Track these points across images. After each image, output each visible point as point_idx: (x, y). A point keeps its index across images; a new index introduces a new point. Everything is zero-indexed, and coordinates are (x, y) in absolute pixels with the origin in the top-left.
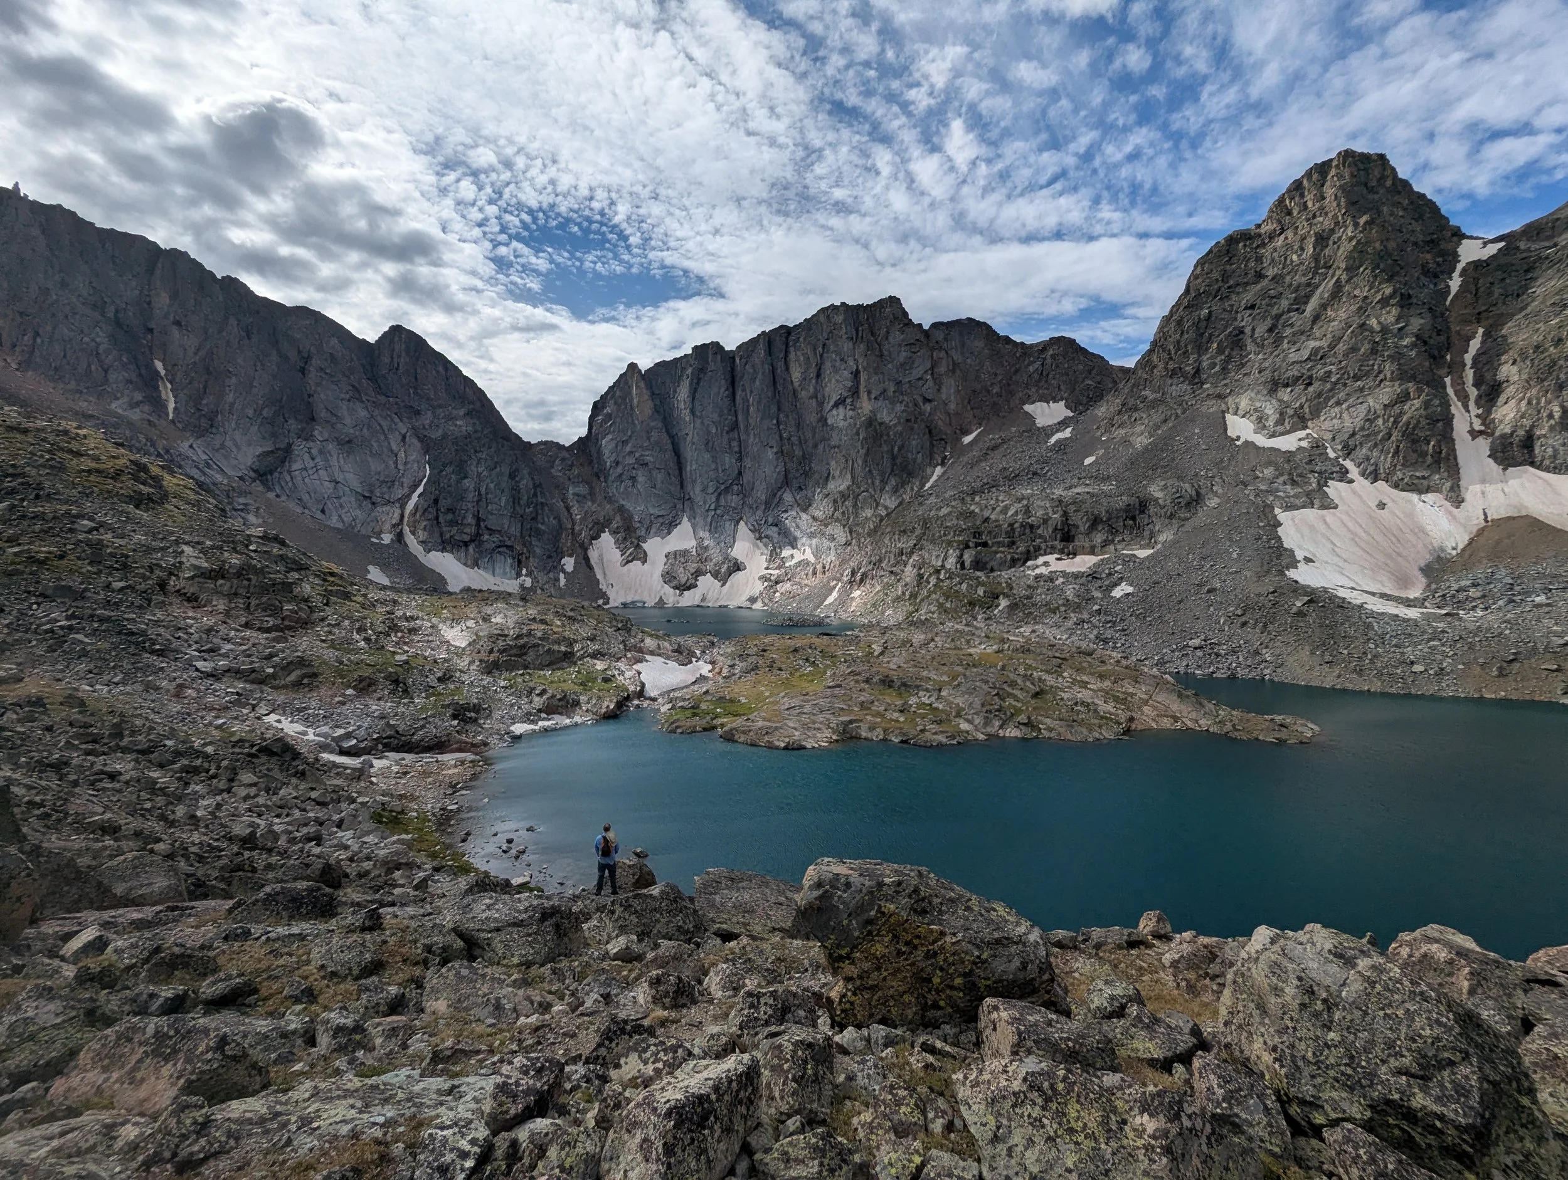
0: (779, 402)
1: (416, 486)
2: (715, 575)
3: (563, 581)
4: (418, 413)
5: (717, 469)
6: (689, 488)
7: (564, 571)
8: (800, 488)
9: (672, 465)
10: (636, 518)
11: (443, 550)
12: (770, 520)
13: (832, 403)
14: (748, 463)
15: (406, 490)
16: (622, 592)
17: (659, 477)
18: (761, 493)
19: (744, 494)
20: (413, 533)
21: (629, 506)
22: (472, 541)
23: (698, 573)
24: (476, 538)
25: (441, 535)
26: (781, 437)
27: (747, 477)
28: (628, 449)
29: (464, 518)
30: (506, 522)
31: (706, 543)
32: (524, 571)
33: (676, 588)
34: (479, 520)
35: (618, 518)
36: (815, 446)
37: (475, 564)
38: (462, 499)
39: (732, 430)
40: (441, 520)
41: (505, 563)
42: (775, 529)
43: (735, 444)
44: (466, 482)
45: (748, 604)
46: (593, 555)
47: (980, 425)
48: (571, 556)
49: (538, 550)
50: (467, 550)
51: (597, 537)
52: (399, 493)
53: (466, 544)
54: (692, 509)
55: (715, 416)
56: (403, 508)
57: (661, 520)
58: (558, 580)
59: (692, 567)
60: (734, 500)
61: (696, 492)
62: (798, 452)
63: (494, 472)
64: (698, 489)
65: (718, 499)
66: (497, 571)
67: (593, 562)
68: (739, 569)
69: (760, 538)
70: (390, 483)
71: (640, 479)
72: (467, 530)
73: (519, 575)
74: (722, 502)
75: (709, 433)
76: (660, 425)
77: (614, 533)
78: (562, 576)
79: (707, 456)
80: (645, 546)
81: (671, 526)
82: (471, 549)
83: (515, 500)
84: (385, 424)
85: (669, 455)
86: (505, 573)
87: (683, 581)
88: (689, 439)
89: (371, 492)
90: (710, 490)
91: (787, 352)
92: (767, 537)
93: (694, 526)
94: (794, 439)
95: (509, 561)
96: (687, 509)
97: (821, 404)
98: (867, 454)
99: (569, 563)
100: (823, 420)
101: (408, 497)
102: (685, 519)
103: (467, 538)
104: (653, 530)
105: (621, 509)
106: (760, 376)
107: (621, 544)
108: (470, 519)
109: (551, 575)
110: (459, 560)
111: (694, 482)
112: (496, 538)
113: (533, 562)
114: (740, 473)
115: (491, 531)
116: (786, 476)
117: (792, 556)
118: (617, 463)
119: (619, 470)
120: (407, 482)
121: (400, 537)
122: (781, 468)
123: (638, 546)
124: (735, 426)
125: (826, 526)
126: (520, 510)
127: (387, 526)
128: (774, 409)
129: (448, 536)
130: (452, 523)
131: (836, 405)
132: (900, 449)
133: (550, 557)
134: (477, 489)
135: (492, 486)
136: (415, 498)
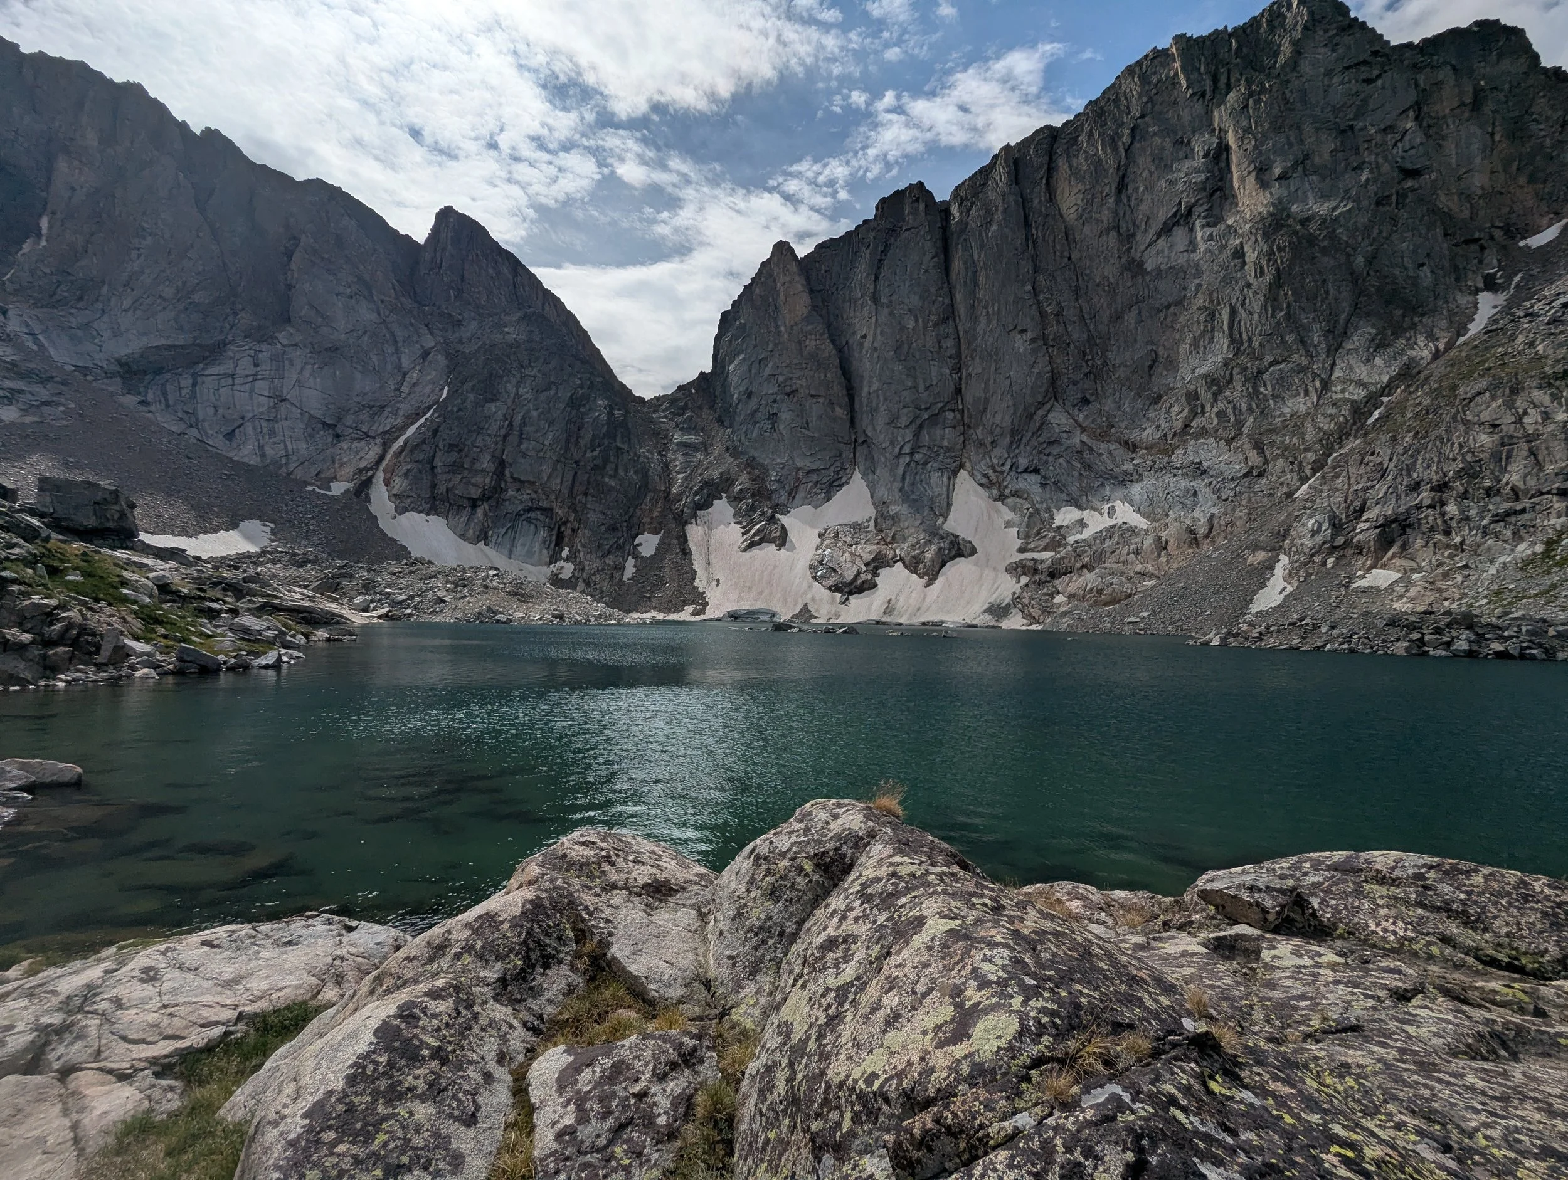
0: (1034, 258)
1: (418, 416)
2: (913, 565)
3: (630, 570)
4: (459, 323)
5: (915, 387)
6: (864, 421)
7: (636, 555)
8: (1085, 401)
9: (838, 390)
10: (773, 475)
11: (432, 510)
12: (1023, 462)
13: (1156, 227)
14: (974, 367)
15: (400, 420)
16: (734, 596)
17: (815, 409)
18: (1001, 415)
19: (965, 426)
20: (387, 483)
21: (764, 458)
22: (484, 498)
23: (878, 563)
24: (493, 495)
25: (434, 486)
26: (1043, 315)
27: (973, 392)
28: (767, 372)
29: (475, 460)
30: (546, 470)
31: (894, 509)
32: (565, 553)
33: (834, 588)
34: (502, 464)
35: (744, 477)
36: (1117, 318)
37: (483, 537)
38: (480, 430)
39: (945, 321)
40: (438, 462)
41: (536, 538)
42: (1034, 478)
43: (949, 343)
44: (492, 407)
45: (988, 619)
46: (695, 533)
47: (1558, 215)
48: (655, 532)
49: (593, 517)
50: (473, 513)
51: (706, 505)
52: (387, 423)
53: (474, 504)
54: (870, 457)
55: (915, 300)
56: (386, 446)
57: (814, 477)
58: (622, 568)
59: (867, 551)
60: (948, 436)
61: (877, 428)
62: (1077, 334)
63: (543, 396)
64: (881, 420)
65: (917, 435)
66: (518, 550)
67: (691, 543)
68: (960, 554)
69: (1001, 498)
70: (377, 409)
71: (785, 416)
72: (478, 479)
73: (554, 558)
74: (925, 438)
75: (903, 328)
76: (820, 328)
77: (735, 499)
78: (631, 562)
79: (898, 367)
80: (784, 520)
81: (831, 486)
82: (480, 512)
83: (572, 436)
84: (400, 334)
85: (833, 374)
86: (529, 554)
87: (849, 575)
88: (867, 343)
89: (340, 419)
90: (904, 421)
91: (1051, 170)
92: (1015, 494)
93: (872, 486)
94: (1070, 313)
95: (542, 533)
96: (860, 458)
97: (1128, 238)
98: (1277, 283)
99: (648, 543)
100: (1136, 267)
101: (403, 429)
102: (857, 476)
103: (475, 493)
104: (801, 494)
105: (751, 464)
106: (998, 216)
107: (745, 517)
108: (486, 463)
109: (610, 560)
110: (453, 528)
111: (874, 411)
112: (525, 495)
113: (583, 535)
114: (958, 391)
115: (520, 483)
116: (1053, 381)
117: (1082, 524)
118: (750, 395)
119: (753, 404)
120: (405, 408)
121: (363, 488)
122: (1042, 365)
123: (772, 519)
124: (949, 314)
125: (1169, 452)
126: (575, 453)
127: (349, 470)
128: (1026, 267)
129: (442, 489)
130: (455, 468)
131: (1166, 229)
132: (1370, 261)
133: (613, 529)
134: (509, 418)
135: (535, 414)
136: (412, 430)
